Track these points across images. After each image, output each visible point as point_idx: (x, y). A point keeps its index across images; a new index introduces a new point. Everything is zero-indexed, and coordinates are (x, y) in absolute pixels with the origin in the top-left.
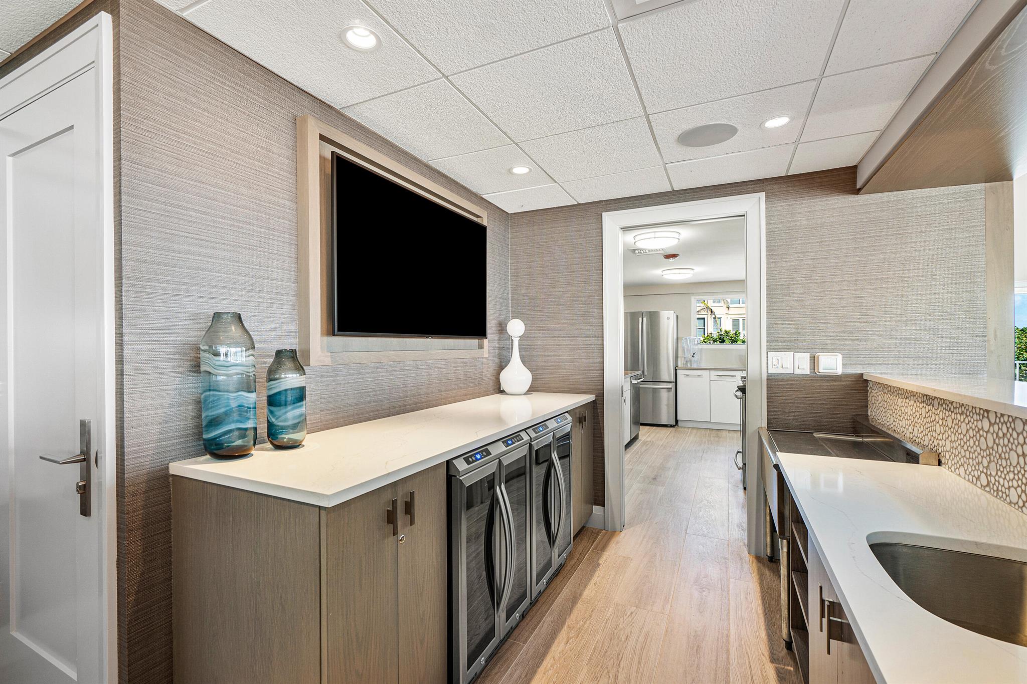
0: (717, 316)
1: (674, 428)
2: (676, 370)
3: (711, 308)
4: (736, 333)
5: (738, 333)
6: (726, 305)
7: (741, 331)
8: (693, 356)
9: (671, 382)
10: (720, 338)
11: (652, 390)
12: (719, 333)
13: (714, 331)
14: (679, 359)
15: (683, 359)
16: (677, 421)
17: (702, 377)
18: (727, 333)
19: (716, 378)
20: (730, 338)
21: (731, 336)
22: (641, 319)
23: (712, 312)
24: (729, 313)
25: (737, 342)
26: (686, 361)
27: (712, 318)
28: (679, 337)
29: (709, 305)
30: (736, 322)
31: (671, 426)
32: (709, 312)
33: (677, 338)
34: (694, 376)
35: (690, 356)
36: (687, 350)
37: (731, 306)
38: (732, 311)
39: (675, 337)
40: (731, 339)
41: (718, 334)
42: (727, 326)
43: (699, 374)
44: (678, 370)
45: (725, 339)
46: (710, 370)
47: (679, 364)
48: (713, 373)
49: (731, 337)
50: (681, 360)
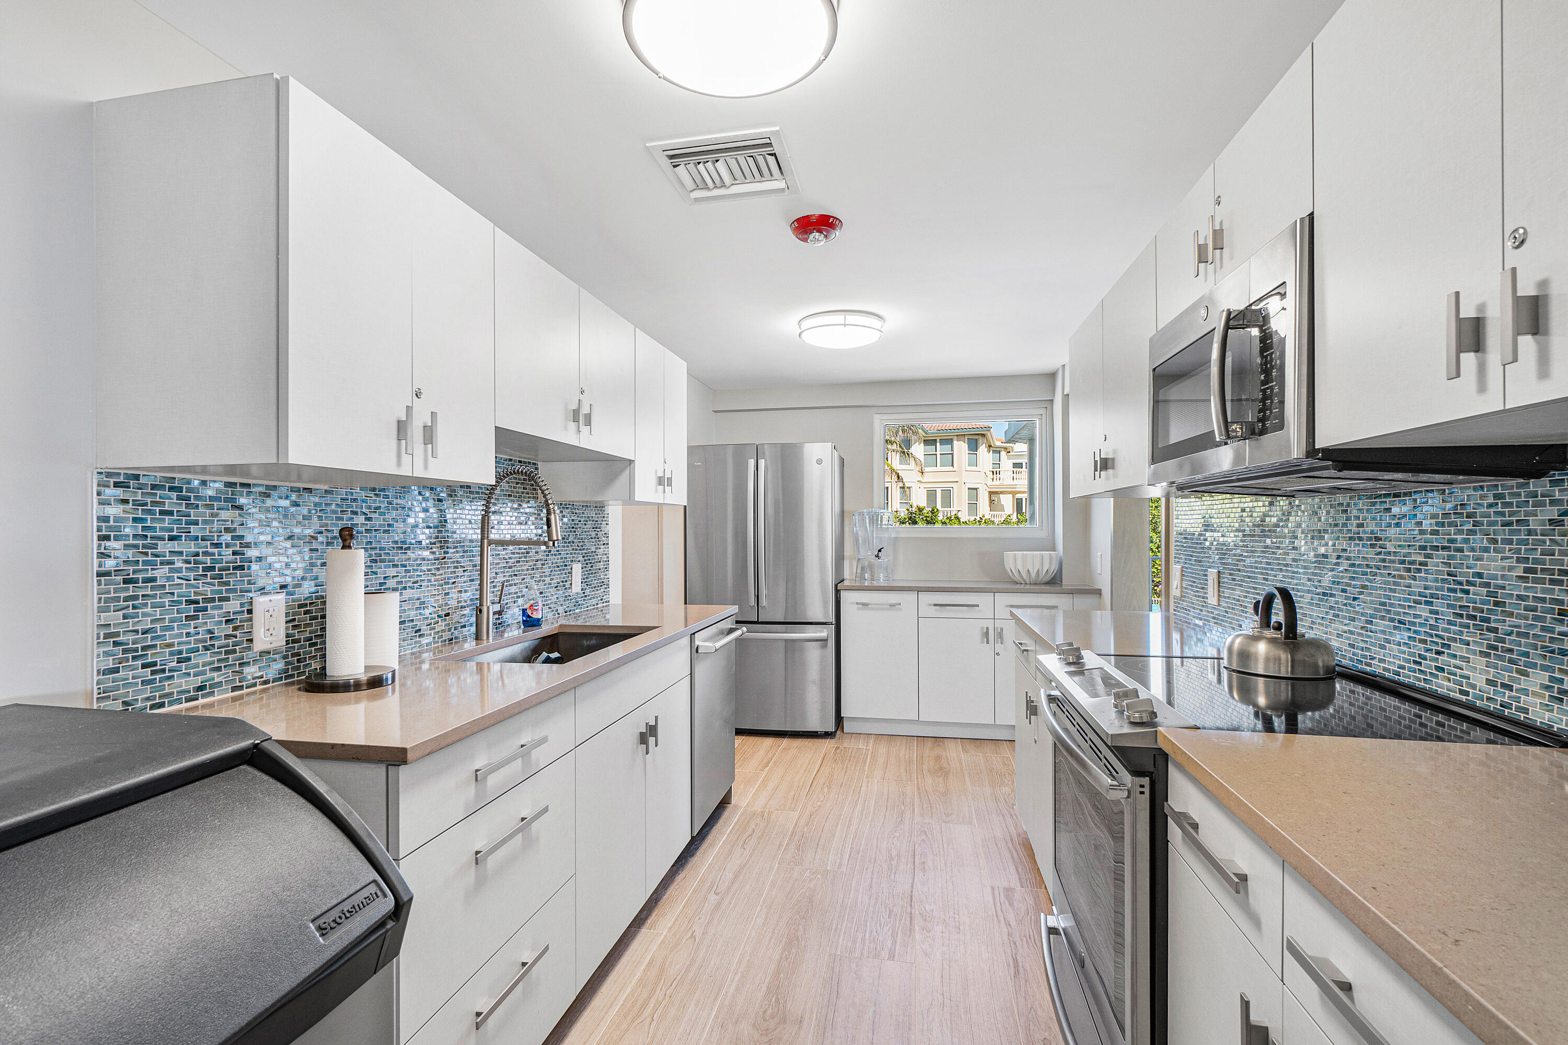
0: (907, 485)
1: (833, 741)
2: (837, 592)
3: (898, 471)
4: (933, 510)
5: (936, 510)
6: (918, 468)
7: (939, 506)
8: (877, 556)
9: (825, 624)
10: (910, 518)
11: (783, 644)
12: (908, 510)
13: (901, 507)
14: (846, 563)
15: (855, 563)
16: (839, 720)
17: (900, 610)
18: (920, 510)
19: (933, 611)
20: (924, 519)
21: (925, 514)
22: (752, 462)
23: (898, 477)
24: (923, 481)
25: (934, 523)
26: (863, 568)
27: (898, 487)
28: (845, 510)
29: (895, 468)
30: (931, 495)
31: (827, 735)
32: (895, 478)
33: (842, 513)
34: (880, 607)
35: (870, 555)
36: (864, 541)
37: (926, 469)
38: (927, 478)
39: (837, 509)
40: (926, 520)
41: (907, 512)
42: (919, 499)
43: (894, 602)
44: (842, 593)
45: (917, 520)
46: (919, 590)
47: (847, 575)
48: (926, 598)
49: (926, 517)
50: (851, 565)
